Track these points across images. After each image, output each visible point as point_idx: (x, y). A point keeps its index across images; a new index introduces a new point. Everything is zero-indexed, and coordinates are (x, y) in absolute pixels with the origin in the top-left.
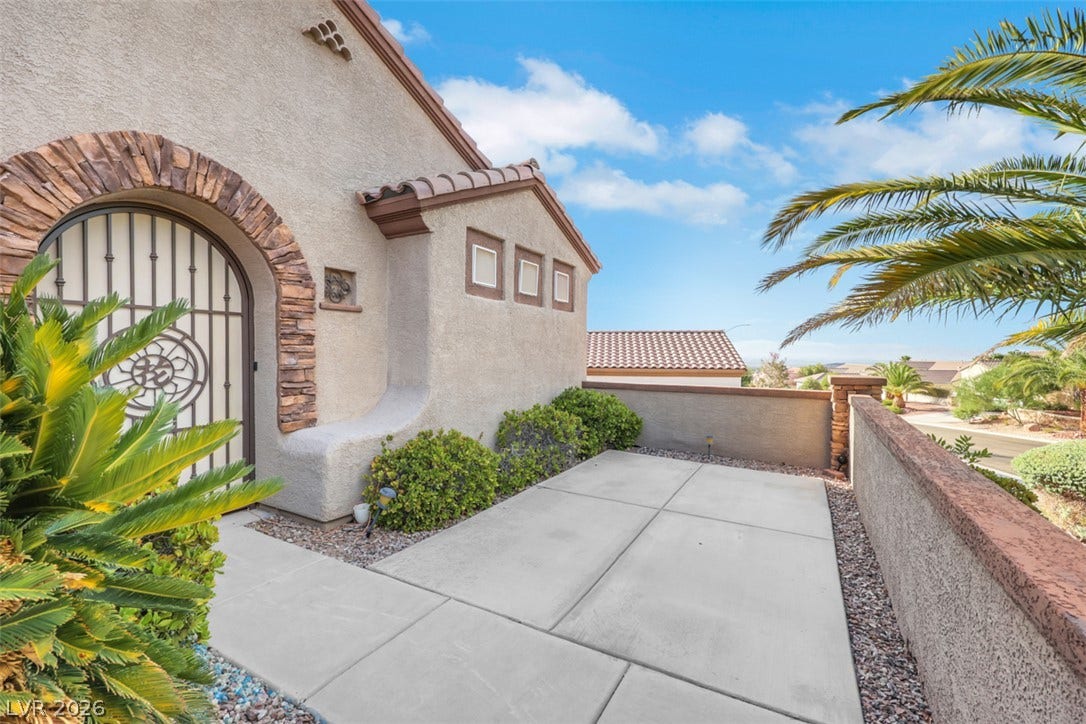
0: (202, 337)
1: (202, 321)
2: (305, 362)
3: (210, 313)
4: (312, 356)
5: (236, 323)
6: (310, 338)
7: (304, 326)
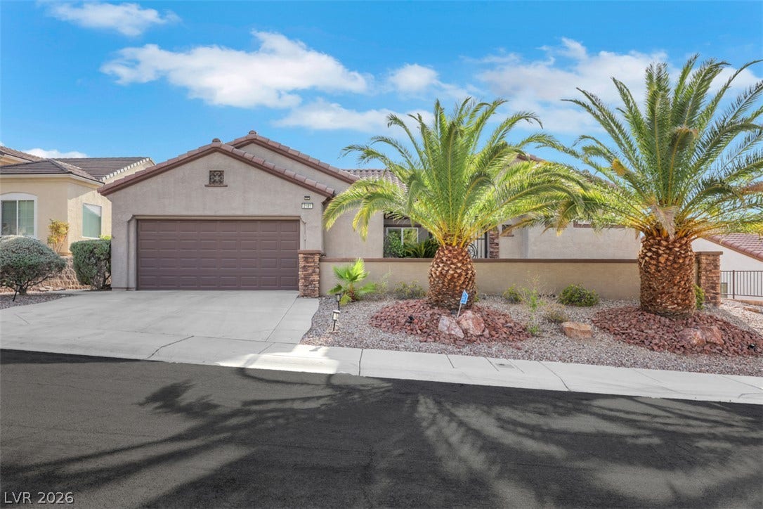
0: (476, 245)
1: (476, 241)
2: (496, 250)
3: (478, 239)
4: (498, 249)
5: (483, 241)
6: (497, 244)
7: (496, 241)
